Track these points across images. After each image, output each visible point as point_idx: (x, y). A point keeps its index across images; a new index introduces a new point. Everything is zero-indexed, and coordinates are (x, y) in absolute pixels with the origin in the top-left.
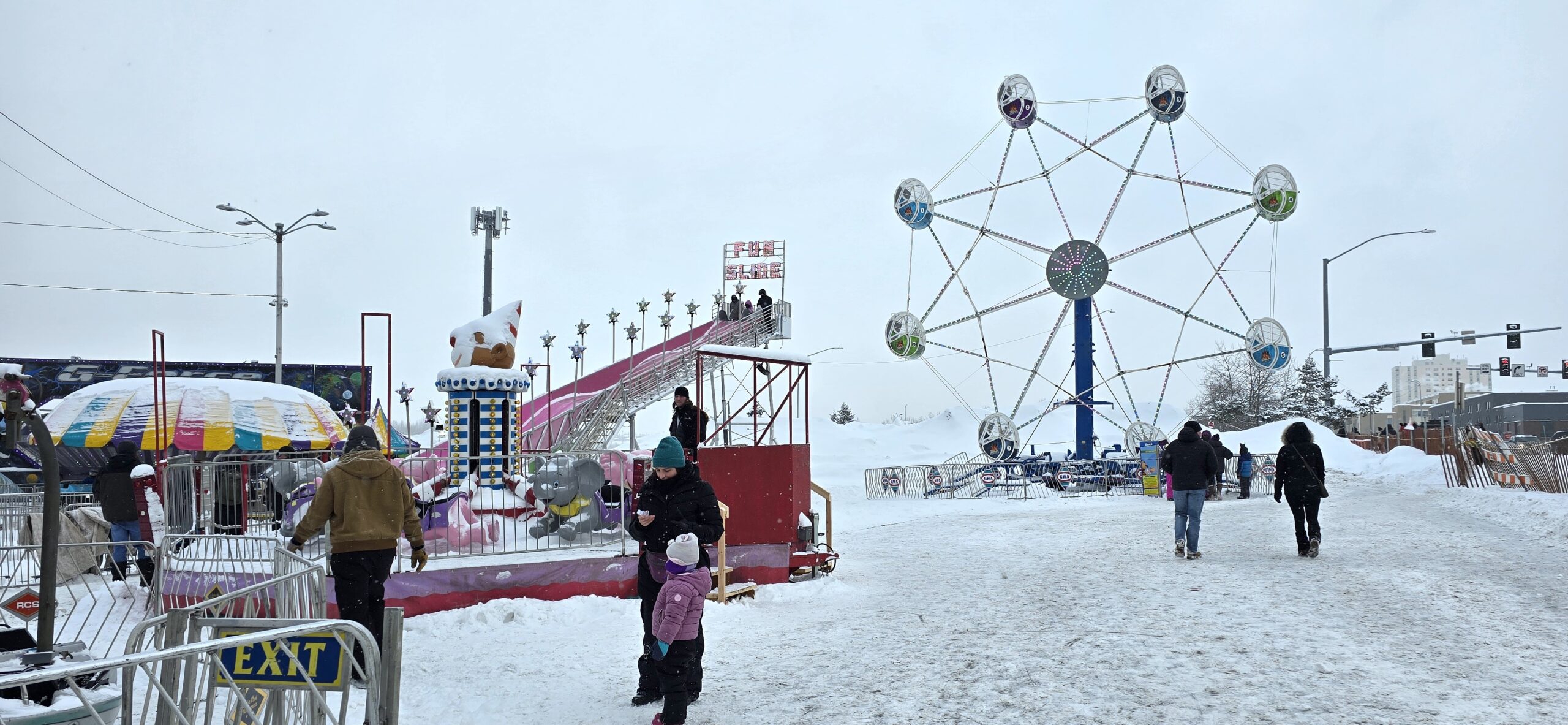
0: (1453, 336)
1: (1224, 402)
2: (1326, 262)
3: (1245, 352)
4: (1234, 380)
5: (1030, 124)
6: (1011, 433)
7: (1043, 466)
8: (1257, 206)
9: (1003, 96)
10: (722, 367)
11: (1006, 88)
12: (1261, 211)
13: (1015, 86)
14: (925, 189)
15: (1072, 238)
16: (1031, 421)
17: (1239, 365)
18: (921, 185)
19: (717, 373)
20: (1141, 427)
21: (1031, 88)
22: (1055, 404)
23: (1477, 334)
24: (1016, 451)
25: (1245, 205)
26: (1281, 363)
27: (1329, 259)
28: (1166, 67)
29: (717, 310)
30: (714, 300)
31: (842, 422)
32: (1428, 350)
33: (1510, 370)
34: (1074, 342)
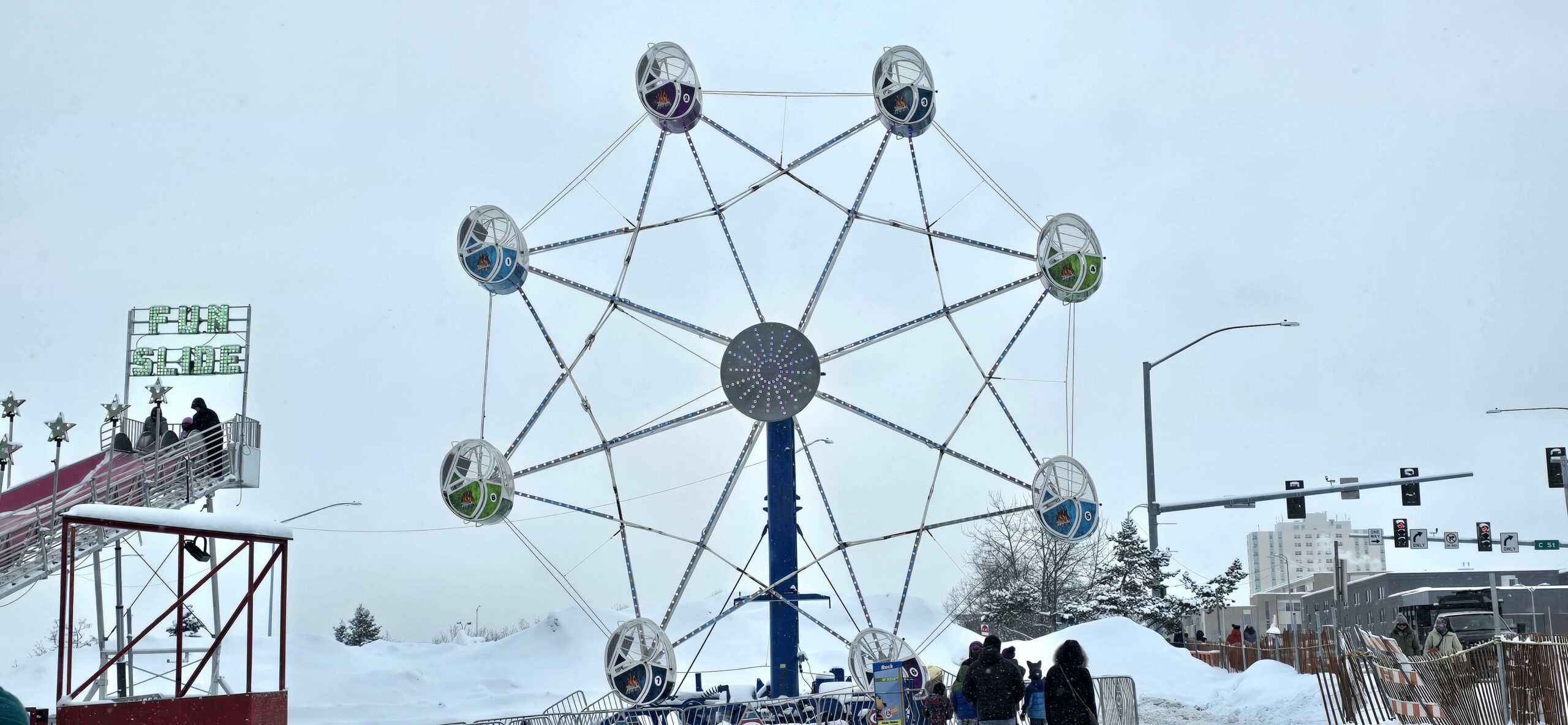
0: (1328, 485)
1: (1004, 593)
2: (1147, 367)
3: (1032, 510)
4: (1017, 555)
5: (692, 126)
6: (661, 653)
7: (715, 710)
8: (1044, 277)
9: (645, 77)
10: (118, 543)
11: (651, 63)
12: (1051, 286)
13: (664, 60)
14: (513, 225)
15: (762, 320)
16: (697, 631)
17: (1025, 531)
18: (505, 217)
19: (108, 553)
20: (875, 637)
21: (691, 66)
22: (736, 600)
23: (1361, 482)
24: (671, 685)
25: (1027, 275)
26: (1085, 529)
27: (1152, 362)
28: (906, 49)
29: (110, 434)
30: (105, 414)
31: (356, 641)
32: (1296, 507)
33: (1407, 538)
34: (766, 493)
